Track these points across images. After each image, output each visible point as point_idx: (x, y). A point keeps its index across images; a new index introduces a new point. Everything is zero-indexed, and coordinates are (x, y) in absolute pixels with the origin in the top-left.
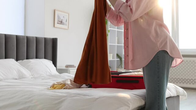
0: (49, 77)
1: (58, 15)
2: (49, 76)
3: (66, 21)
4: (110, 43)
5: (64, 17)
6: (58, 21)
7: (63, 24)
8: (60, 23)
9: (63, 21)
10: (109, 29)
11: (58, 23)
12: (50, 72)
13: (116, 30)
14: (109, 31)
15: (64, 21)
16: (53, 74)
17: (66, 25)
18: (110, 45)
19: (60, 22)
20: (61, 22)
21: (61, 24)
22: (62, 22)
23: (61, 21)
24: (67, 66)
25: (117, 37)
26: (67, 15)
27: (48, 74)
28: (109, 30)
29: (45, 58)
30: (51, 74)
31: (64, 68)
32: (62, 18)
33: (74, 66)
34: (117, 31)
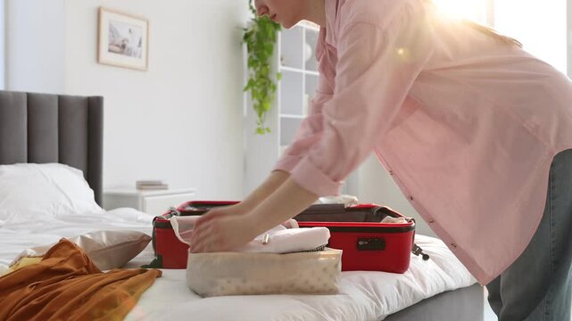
0: (61, 222)
1: (110, 25)
2: (64, 218)
3: (140, 43)
4: (282, 113)
5: (130, 31)
6: (111, 44)
7: (130, 55)
8: (118, 49)
9: (128, 45)
10: (280, 68)
11: (110, 51)
12: (68, 205)
13: (301, 74)
14: (279, 75)
15: (133, 44)
16: (79, 212)
17: (140, 57)
18: (282, 119)
19: (117, 46)
20: (123, 48)
21: (121, 53)
22: (124, 46)
23: (120, 44)
24: (143, 185)
25: (306, 93)
26: (144, 24)
27: (61, 211)
28: (279, 71)
29: (61, 161)
30: (72, 212)
31: (133, 191)
32: (124, 34)
33: (161, 185)
34: (307, 76)
